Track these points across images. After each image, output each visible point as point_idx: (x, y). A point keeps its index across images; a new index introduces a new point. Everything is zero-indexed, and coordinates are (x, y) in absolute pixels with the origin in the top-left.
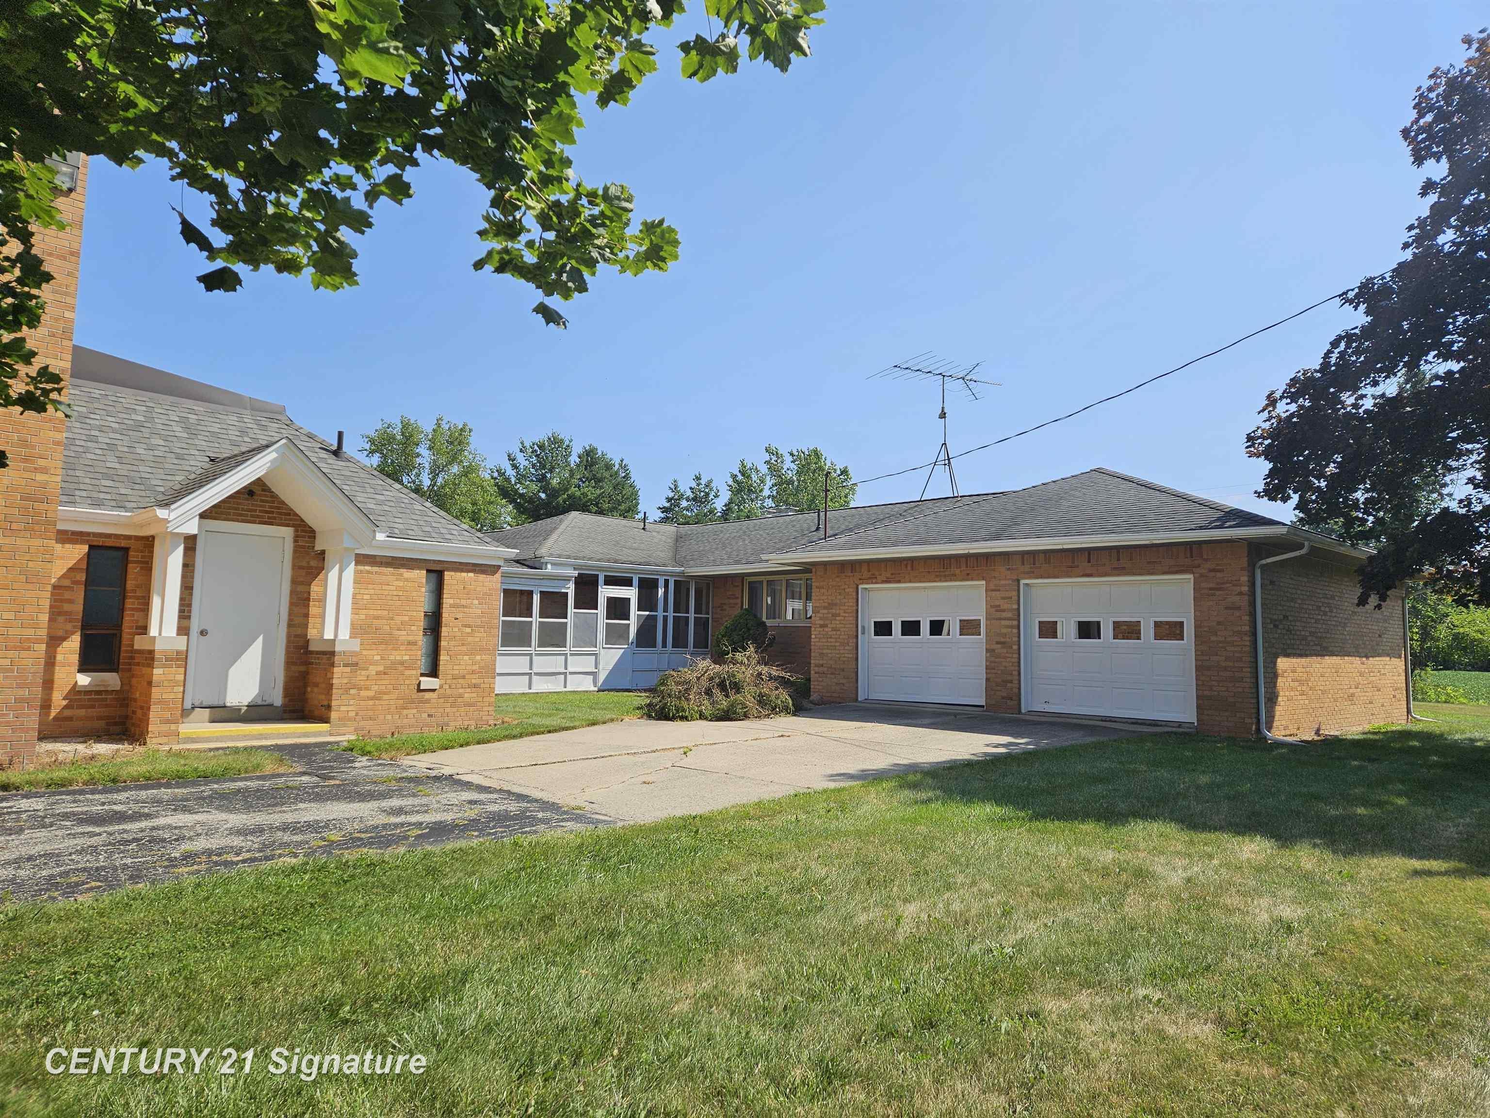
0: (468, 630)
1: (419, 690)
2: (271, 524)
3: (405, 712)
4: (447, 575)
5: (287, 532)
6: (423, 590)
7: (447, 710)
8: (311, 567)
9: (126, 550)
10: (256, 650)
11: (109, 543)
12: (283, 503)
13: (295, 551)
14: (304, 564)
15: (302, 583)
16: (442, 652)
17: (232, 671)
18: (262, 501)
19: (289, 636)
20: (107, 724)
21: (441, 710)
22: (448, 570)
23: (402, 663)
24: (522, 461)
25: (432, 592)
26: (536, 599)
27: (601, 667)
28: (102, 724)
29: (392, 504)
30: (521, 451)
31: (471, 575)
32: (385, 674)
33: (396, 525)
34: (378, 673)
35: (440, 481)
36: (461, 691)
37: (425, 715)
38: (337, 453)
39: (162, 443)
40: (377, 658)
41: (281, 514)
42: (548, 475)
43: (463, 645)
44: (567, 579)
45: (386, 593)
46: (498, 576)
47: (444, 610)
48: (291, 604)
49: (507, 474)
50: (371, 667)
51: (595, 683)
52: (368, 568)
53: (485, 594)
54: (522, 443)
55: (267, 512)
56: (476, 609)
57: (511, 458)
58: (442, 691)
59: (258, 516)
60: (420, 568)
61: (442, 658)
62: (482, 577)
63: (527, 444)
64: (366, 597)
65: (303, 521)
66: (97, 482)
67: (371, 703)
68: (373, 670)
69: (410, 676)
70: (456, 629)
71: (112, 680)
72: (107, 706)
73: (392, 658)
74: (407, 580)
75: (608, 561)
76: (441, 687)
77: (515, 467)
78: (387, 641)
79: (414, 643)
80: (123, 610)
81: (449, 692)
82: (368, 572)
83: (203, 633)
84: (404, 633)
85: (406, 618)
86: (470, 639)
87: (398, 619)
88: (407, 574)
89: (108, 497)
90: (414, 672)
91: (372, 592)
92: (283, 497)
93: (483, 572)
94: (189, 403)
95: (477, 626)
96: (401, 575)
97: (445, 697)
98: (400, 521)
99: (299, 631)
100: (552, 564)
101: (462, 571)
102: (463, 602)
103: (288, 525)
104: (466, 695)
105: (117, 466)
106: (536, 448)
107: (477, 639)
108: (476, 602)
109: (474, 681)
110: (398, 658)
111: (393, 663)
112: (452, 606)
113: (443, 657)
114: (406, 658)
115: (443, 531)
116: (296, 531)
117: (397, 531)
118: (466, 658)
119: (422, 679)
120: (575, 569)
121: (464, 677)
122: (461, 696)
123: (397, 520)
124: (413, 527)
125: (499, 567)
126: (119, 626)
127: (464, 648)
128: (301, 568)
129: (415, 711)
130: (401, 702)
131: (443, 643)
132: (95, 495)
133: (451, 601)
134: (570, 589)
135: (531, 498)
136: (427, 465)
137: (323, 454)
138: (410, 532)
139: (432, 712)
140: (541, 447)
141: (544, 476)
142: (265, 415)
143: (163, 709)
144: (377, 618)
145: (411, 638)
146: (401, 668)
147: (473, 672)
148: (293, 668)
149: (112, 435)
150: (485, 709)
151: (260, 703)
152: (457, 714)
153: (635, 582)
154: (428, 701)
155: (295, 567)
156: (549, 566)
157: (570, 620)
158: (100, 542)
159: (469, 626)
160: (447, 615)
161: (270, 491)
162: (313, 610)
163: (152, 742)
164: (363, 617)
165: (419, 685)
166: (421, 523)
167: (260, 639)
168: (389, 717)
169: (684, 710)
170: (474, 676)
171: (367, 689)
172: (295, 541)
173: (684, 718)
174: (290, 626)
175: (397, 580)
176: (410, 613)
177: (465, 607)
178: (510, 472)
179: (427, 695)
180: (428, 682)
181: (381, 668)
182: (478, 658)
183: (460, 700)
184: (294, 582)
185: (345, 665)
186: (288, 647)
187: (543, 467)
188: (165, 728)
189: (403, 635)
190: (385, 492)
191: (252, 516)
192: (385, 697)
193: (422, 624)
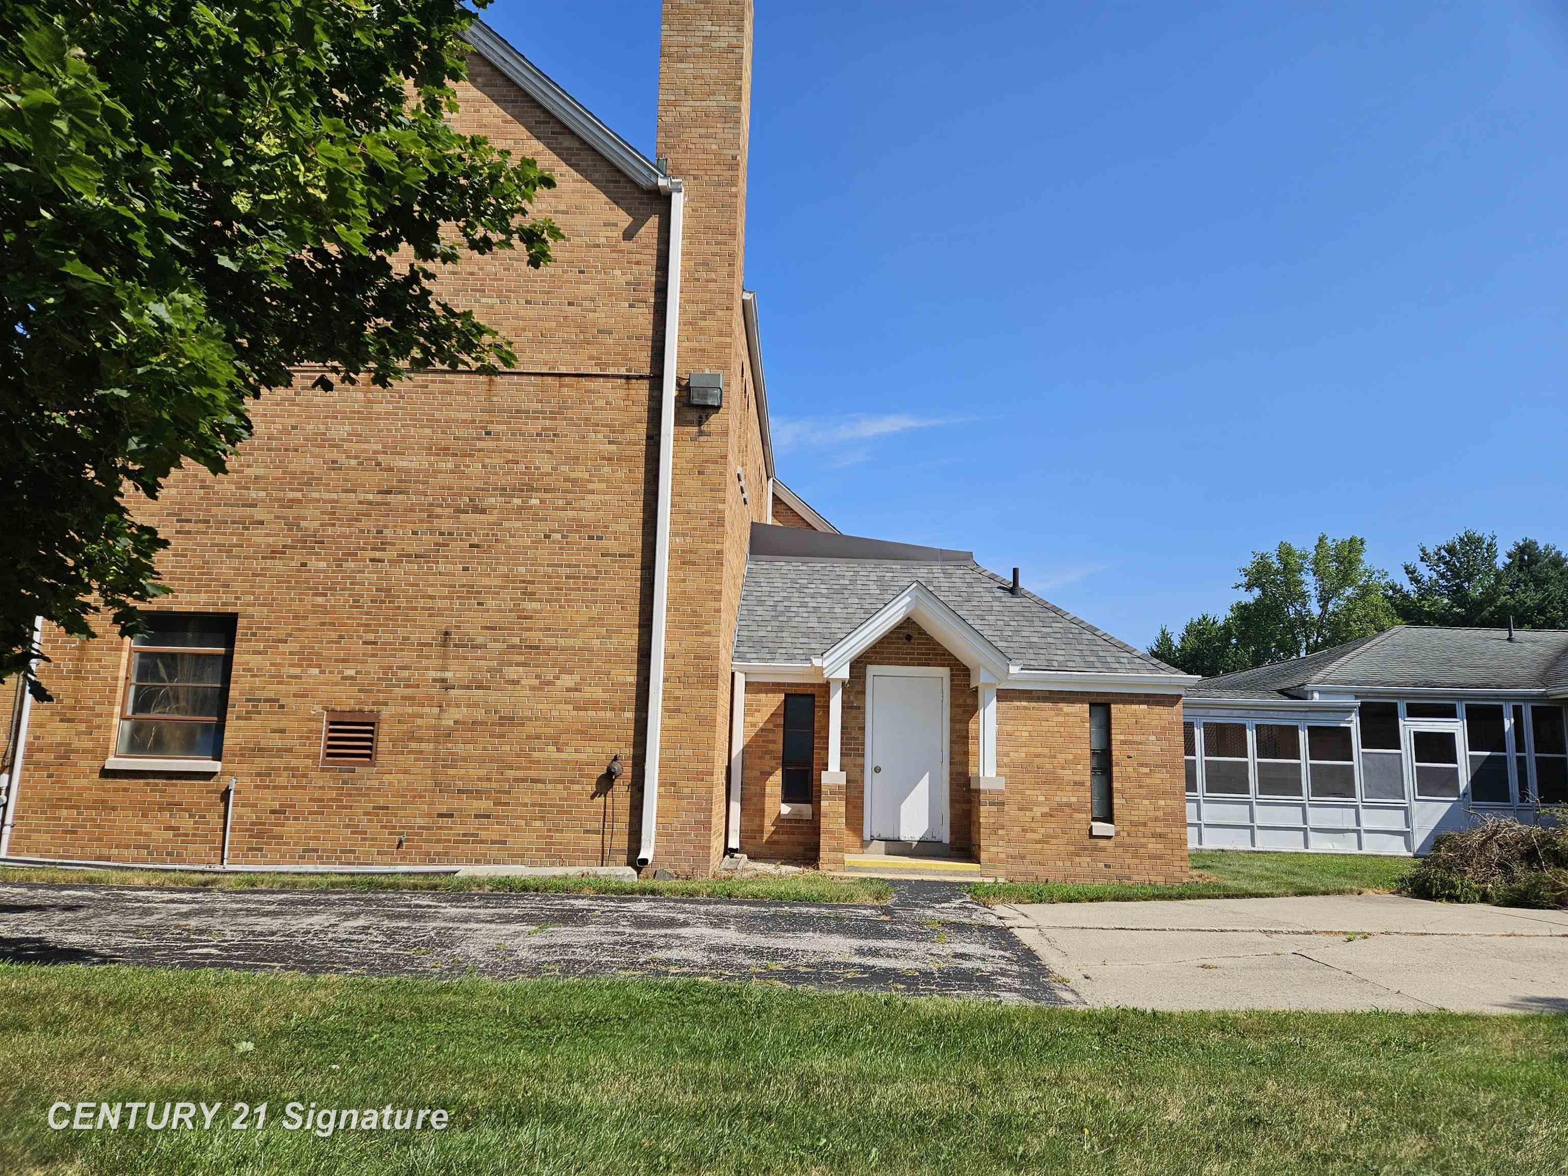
0: (1146, 770)
1: (1091, 836)
2: (928, 665)
3: (1077, 859)
4: (1114, 708)
5: (943, 672)
6: (1087, 725)
7: (1128, 861)
8: (968, 706)
9: (813, 696)
10: (923, 786)
11: (800, 691)
12: (938, 644)
13: (952, 690)
14: (961, 701)
15: (960, 721)
16: (1115, 795)
17: (903, 806)
18: (919, 644)
19: (951, 774)
20: (805, 850)
21: (1121, 861)
22: (1116, 703)
23: (1069, 805)
24: (1425, 572)
25: (1100, 727)
26: (1303, 737)
27: (1415, 825)
28: (800, 849)
29: (1059, 636)
30: (1422, 559)
31: (1144, 707)
32: (1051, 816)
33: (1056, 658)
34: (1044, 815)
35: (1330, 607)
36: (1143, 840)
37: (1101, 865)
38: (1013, 590)
39: (857, 601)
40: (1042, 798)
41: (936, 654)
42: (1466, 585)
43: (1140, 787)
44: (1348, 710)
45: (1045, 729)
46: (1179, 707)
47: (1114, 748)
48: (952, 742)
49: (1405, 589)
50: (1035, 809)
51: (1408, 847)
52: (1024, 704)
53: (1163, 728)
54: (1423, 550)
55: (923, 654)
56: (1153, 745)
57: (1410, 571)
58: (1119, 839)
59: (915, 659)
60: (1082, 702)
61: (1115, 801)
62: (1157, 709)
63: (1430, 550)
64: (1024, 734)
65: (957, 660)
66: (796, 640)
67: (1039, 846)
68: (1038, 811)
69: (1078, 822)
70: (1130, 769)
71: (806, 809)
72: (803, 834)
73: (1058, 799)
74: (1067, 714)
75: (1415, 685)
76: (1117, 834)
77: (1415, 580)
78: (1052, 781)
79: (1082, 784)
80: (813, 749)
81: (1128, 840)
82: (1025, 708)
83: (877, 770)
84: (1070, 772)
85: (1071, 757)
86: (1148, 781)
87: (1061, 757)
88: (1066, 708)
89: (801, 652)
90: (1084, 816)
91: (1030, 728)
92: (937, 638)
93: (1158, 703)
94: (889, 564)
95: (1157, 766)
96: (1061, 710)
97: (1121, 845)
98: (1063, 652)
99: (960, 769)
100: (1320, 692)
101: (1132, 703)
102: (1137, 738)
103: (943, 665)
104: (1150, 846)
105: (816, 625)
106: (1443, 553)
107: (1159, 781)
108: (1153, 738)
109: (1158, 830)
110: (1065, 799)
111: (1060, 805)
112: (1124, 742)
113: (1117, 801)
114: (1074, 799)
115: (1109, 659)
116: (951, 670)
117: (1055, 663)
118: (1146, 802)
119: (1093, 824)
120: (1357, 697)
121: (1145, 824)
122: (1143, 846)
123: (1059, 652)
124: (1075, 658)
125: (1180, 696)
126: (811, 764)
127: (1143, 791)
128: (959, 706)
129: (1089, 859)
130: (1072, 848)
131: (1116, 785)
132: (790, 651)
133: (1122, 737)
134: (1354, 724)
135: (1442, 615)
136: (1313, 593)
137: (1000, 593)
138: (1069, 664)
139: (1110, 861)
140: (1451, 550)
141: (1460, 587)
142: (954, 563)
143: (831, 838)
144: (1037, 756)
145: (1077, 778)
146: (1067, 810)
147: (1156, 819)
148: (957, 806)
149: (819, 600)
150: (1176, 863)
151: (930, 839)
152: (1141, 867)
153: (1461, 709)
154: (1103, 850)
155: (953, 705)
156: (1316, 695)
157: (1357, 762)
158: (792, 691)
159: (1147, 765)
160: (1117, 753)
161: (925, 633)
162: (972, 748)
163: (824, 866)
164: (1023, 755)
165: (1091, 830)
166: (1086, 653)
167: (927, 775)
168: (1060, 863)
169: (1454, 887)
170: (1158, 824)
171: (1033, 831)
172: (952, 680)
173: (1452, 898)
174: (951, 763)
175: (1057, 715)
176: (1074, 751)
177: (1140, 743)
178: (1409, 587)
179: (1102, 843)
180: (1100, 828)
181: (1047, 810)
182: (1162, 802)
183: (1142, 850)
184: (953, 720)
185: (991, 804)
186: (951, 784)
187: (1456, 575)
188: (833, 855)
189: (1067, 774)
190: (1054, 625)
191: (911, 659)
192: (1054, 841)
193: (1088, 762)
